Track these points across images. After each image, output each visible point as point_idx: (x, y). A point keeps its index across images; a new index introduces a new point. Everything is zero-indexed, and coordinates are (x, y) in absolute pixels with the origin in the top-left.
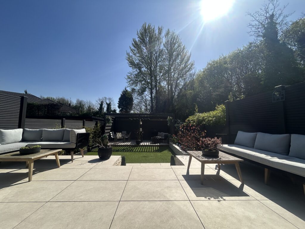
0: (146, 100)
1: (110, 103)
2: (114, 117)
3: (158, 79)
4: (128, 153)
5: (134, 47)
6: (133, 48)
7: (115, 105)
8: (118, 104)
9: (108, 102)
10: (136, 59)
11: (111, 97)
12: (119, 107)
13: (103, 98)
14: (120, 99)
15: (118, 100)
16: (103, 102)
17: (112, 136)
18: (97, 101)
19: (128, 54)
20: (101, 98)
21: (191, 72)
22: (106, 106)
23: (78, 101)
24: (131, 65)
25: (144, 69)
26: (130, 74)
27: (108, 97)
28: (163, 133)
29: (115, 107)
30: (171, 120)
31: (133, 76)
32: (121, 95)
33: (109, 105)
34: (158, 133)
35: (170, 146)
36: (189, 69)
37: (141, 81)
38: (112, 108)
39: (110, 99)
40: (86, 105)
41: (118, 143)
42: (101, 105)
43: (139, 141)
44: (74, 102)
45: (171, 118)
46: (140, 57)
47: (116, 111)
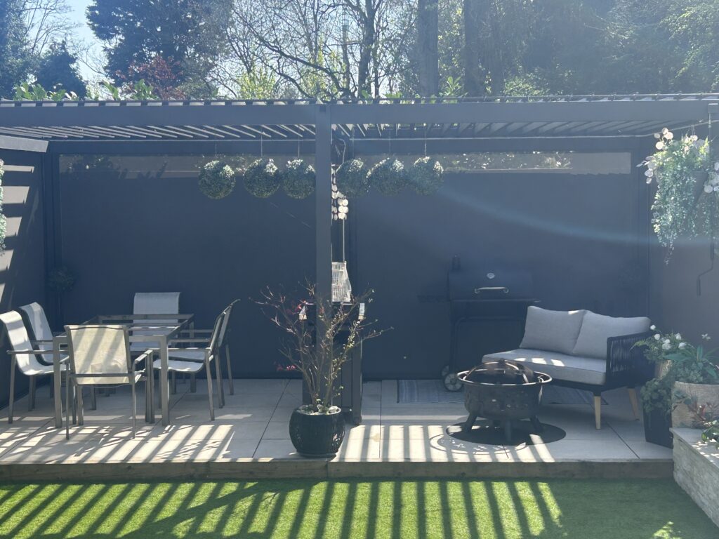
2: (41, 147)
12: (102, 23)
17: (23, 360)
28: (590, 315)
34: (524, 313)
35: (679, 477)
38: (32, 34)
41: (94, 442)
43: (324, 419)
45: (694, 152)
47: (72, 60)
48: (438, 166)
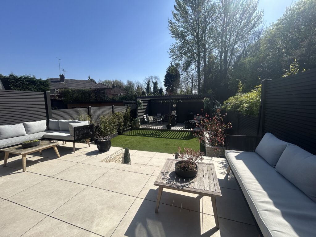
0: (192, 76)
1: (156, 82)
3: (207, 47)
4: (153, 138)
5: (177, 10)
6: (175, 12)
7: (161, 83)
8: (164, 82)
9: (154, 81)
10: (180, 26)
11: (157, 76)
12: (165, 85)
13: (149, 77)
14: (166, 76)
15: (164, 78)
16: (150, 82)
17: (145, 119)
18: (144, 81)
19: (170, 22)
20: (147, 77)
21: (256, 29)
22: (153, 85)
23: (128, 82)
24: (174, 35)
25: (189, 38)
26: (173, 47)
27: (153, 76)
29: (161, 85)
30: (207, 101)
31: (176, 49)
32: (167, 72)
33: (155, 84)
34: (194, 116)
36: (254, 25)
37: (185, 54)
38: (158, 87)
39: (156, 78)
40: (136, 86)
41: (150, 127)
42: (148, 84)
43: (170, 125)
44: (125, 83)
45: (208, 99)
46: (184, 22)
47: (162, 89)
48: (182, 101)
